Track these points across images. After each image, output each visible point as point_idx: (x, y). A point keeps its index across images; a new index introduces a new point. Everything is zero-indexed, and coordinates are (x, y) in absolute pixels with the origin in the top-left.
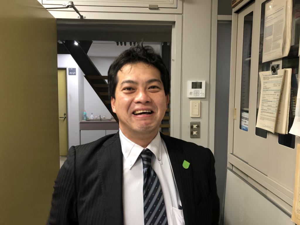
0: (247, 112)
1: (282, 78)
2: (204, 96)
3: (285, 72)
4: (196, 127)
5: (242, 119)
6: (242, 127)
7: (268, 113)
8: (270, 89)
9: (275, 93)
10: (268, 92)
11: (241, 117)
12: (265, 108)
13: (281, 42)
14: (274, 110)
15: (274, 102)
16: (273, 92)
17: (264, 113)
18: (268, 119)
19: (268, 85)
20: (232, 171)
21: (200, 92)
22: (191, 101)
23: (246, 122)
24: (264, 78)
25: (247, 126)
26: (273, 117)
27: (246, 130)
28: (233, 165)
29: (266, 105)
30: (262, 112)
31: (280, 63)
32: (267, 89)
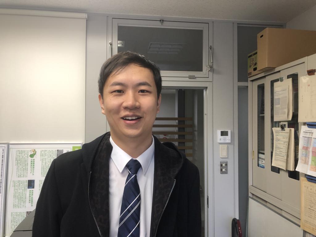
0: (264, 154)
1: (288, 134)
2: (230, 142)
3: (290, 130)
4: (225, 165)
5: (259, 159)
6: (259, 165)
7: (280, 156)
8: (280, 140)
9: (284, 143)
10: (279, 142)
11: (258, 158)
12: (278, 153)
13: (286, 110)
14: (285, 154)
15: (284, 149)
16: (282, 143)
17: (277, 156)
18: (280, 161)
19: (279, 137)
20: (252, 198)
21: (227, 138)
22: (220, 145)
23: (262, 161)
24: (276, 132)
25: (263, 165)
26: (284, 159)
27: (263, 167)
28: (253, 194)
29: (279, 150)
30: (275, 155)
31: (286, 123)
32: (278, 140)
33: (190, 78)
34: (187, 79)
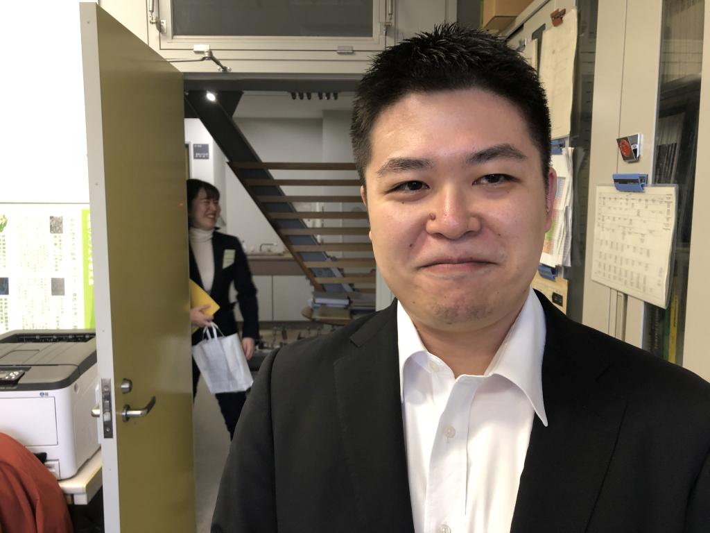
33: (340, 53)
34: (335, 56)
